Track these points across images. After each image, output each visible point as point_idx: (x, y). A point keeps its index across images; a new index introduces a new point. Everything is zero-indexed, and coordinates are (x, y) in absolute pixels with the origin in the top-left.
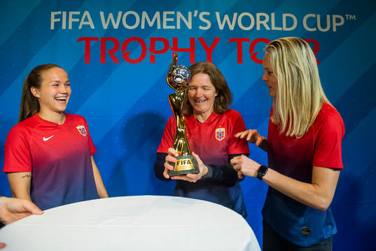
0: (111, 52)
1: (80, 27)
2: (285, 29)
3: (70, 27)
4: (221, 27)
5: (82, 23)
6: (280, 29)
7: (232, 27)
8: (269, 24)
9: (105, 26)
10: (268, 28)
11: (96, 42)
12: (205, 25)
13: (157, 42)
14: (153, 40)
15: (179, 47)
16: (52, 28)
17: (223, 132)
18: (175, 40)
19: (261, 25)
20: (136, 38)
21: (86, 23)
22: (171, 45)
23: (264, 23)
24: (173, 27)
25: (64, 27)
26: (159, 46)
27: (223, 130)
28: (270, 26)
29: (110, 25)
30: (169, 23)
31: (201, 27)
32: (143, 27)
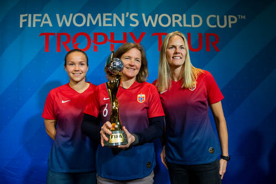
0: (65, 44)
1: (41, 26)
2: (194, 26)
3: (34, 26)
4: (146, 25)
5: (43, 22)
6: (190, 26)
7: (154, 25)
8: (182, 22)
9: (60, 25)
10: (181, 25)
11: (53, 36)
12: (134, 23)
13: (98, 36)
14: (96, 35)
15: (115, 40)
16: (21, 26)
17: (143, 97)
18: (112, 34)
19: (176, 23)
20: (83, 33)
21: (46, 22)
22: (109, 38)
23: (178, 21)
24: (111, 25)
25: (29, 25)
26: (101, 39)
27: (144, 96)
28: (182, 24)
29: (64, 24)
30: (107, 22)
31: (131, 25)
32: (88, 25)
